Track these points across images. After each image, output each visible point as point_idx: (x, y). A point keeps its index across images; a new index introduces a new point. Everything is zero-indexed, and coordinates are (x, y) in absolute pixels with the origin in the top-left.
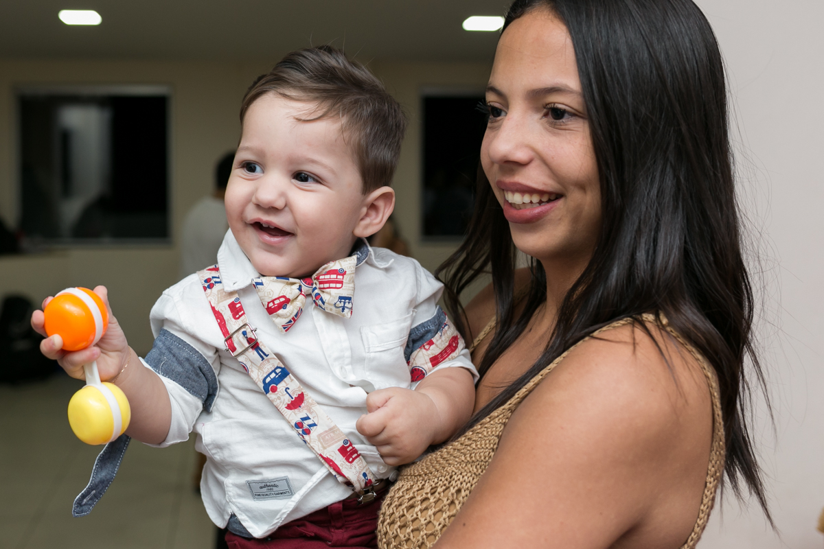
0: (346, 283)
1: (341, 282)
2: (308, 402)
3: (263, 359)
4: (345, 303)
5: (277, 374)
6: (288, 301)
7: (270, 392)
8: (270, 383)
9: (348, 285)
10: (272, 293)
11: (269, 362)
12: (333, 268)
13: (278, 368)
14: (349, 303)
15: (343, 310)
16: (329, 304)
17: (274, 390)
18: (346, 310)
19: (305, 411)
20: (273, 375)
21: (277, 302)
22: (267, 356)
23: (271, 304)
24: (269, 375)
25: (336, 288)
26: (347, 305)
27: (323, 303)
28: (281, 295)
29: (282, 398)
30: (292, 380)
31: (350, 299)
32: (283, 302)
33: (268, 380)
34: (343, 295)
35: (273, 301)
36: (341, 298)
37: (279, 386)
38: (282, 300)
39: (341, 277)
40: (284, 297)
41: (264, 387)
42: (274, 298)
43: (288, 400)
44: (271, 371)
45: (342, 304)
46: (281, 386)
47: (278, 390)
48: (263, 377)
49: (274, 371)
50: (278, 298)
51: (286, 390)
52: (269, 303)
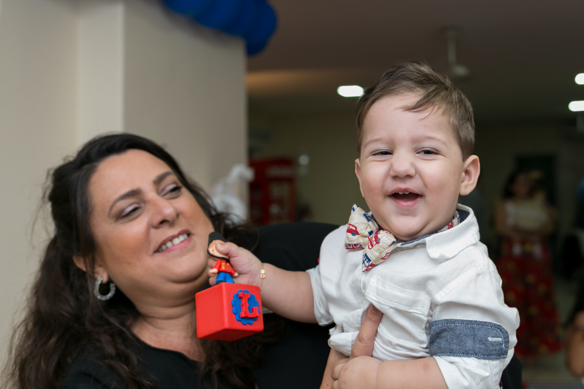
0: (374, 249)
1: (372, 246)
6: (356, 232)
10: (352, 219)
14: (367, 262)
21: (351, 227)
32: (353, 230)
38: (354, 228)
39: (375, 243)
40: (356, 227)
42: (351, 223)
50: (353, 226)
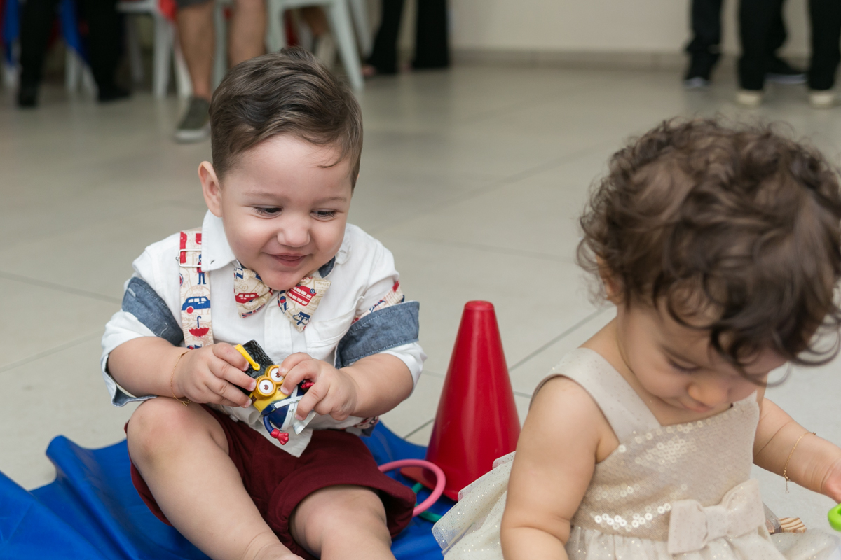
0: (312, 303)
1: (308, 301)
2: (208, 338)
3: (200, 283)
4: (303, 319)
5: (200, 301)
6: (257, 297)
7: (186, 311)
8: (191, 304)
9: (312, 305)
10: (246, 288)
11: (202, 289)
12: (307, 286)
13: (205, 297)
14: (306, 320)
15: (299, 323)
16: (289, 312)
17: (190, 311)
18: (301, 325)
19: (202, 342)
20: (197, 300)
21: (248, 296)
22: (204, 283)
23: (241, 296)
24: (194, 298)
25: (301, 304)
26: (303, 321)
27: (285, 309)
28: (254, 292)
29: (191, 321)
30: (208, 314)
31: (308, 317)
32: (253, 297)
33: (191, 301)
34: (304, 313)
35: (244, 294)
36: (301, 313)
37: (195, 311)
38: (252, 295)
40: (255, 294)
41: (184, 304)
42: (246, 292)
43: (194, 326)
44: (198, 296)
45: (300, 319)
46: (197, 312)
47: (193, 313)
48: (189, 297)
49: (200, 298)
51: (198, 318)
52: (240, 294)
